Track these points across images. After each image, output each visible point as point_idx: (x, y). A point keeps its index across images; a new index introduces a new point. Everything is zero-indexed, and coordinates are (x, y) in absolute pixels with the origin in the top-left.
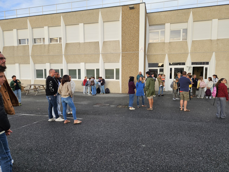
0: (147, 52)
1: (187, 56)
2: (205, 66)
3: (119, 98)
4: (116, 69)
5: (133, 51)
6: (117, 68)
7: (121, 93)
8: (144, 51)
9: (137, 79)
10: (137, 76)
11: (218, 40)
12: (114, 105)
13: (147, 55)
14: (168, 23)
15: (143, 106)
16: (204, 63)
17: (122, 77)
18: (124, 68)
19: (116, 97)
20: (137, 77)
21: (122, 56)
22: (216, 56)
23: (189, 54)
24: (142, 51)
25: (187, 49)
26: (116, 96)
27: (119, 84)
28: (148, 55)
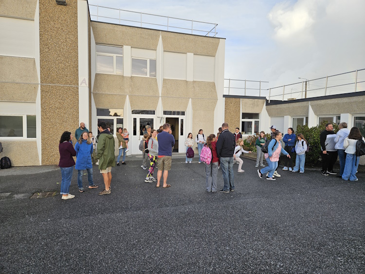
0: (94, 89)
1: (158, 102)
2: (180, 117)
3: (36, 177)
4: (28, 117)
5: (67, 83)
6: (31, 114)
7: (41, 165)
8: (88, 86)
9: (76, 135)
10: (75, 130)
11: (194, 82)
12: (23, 195)
13: (93, 93)
14: (127, 45)
15: (90, 187)
16: (178, 113)
17: (43, 132)
18: (46, 115)
19: (29, 175)
20: (76, 132)
21: (42, 91)
22: (193, 104)
23: (160, 98)
24: (84, 85)
25: (157, 90)
26: (28, 172)
27: (36, 148)
28: (95, 95)
